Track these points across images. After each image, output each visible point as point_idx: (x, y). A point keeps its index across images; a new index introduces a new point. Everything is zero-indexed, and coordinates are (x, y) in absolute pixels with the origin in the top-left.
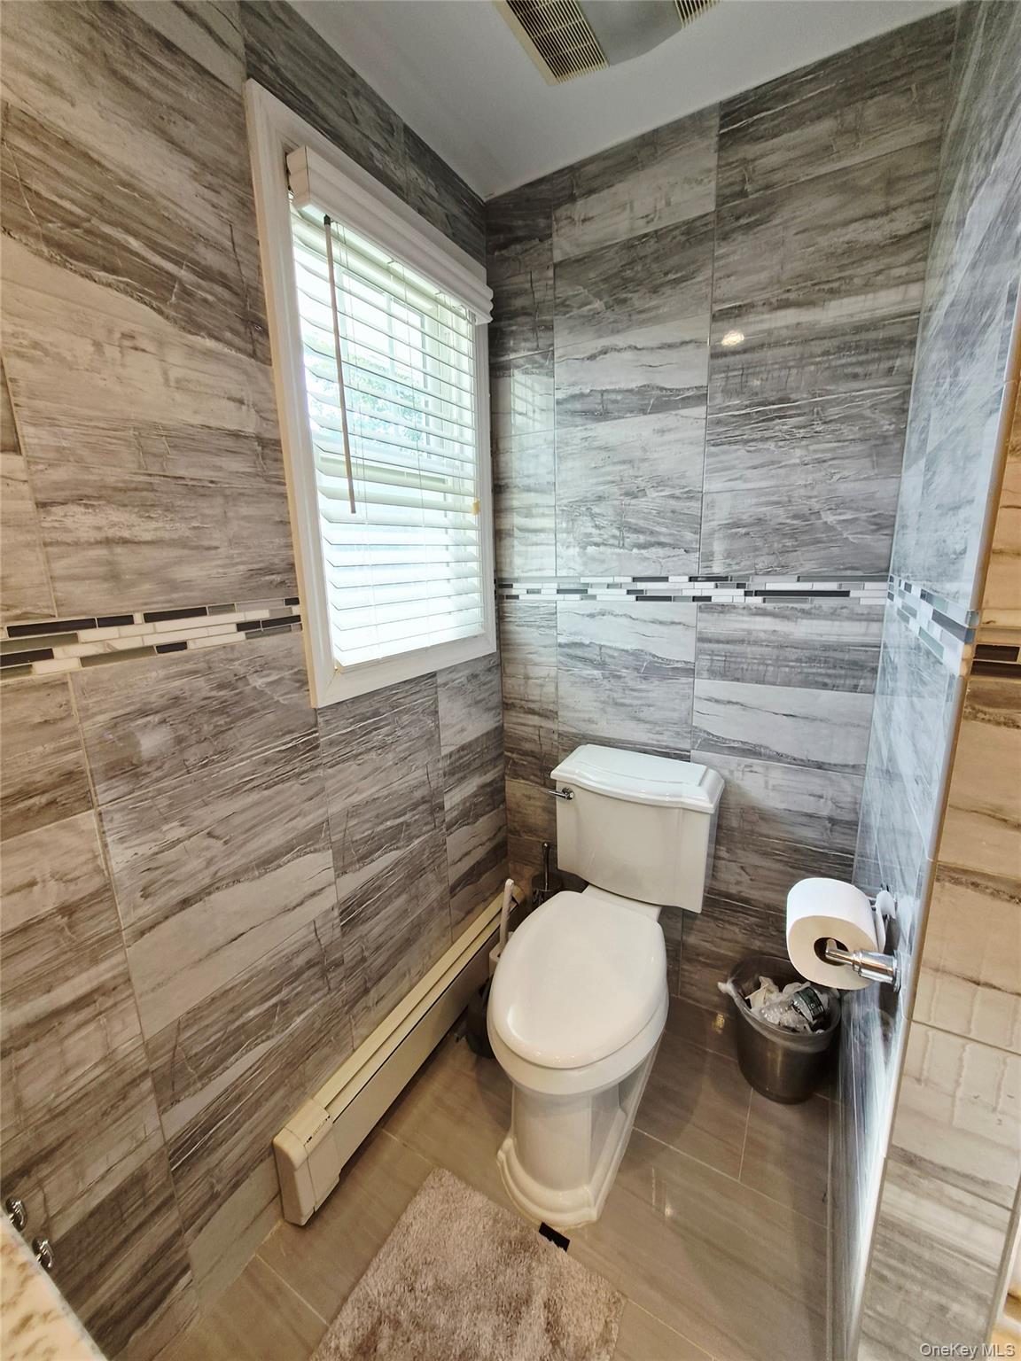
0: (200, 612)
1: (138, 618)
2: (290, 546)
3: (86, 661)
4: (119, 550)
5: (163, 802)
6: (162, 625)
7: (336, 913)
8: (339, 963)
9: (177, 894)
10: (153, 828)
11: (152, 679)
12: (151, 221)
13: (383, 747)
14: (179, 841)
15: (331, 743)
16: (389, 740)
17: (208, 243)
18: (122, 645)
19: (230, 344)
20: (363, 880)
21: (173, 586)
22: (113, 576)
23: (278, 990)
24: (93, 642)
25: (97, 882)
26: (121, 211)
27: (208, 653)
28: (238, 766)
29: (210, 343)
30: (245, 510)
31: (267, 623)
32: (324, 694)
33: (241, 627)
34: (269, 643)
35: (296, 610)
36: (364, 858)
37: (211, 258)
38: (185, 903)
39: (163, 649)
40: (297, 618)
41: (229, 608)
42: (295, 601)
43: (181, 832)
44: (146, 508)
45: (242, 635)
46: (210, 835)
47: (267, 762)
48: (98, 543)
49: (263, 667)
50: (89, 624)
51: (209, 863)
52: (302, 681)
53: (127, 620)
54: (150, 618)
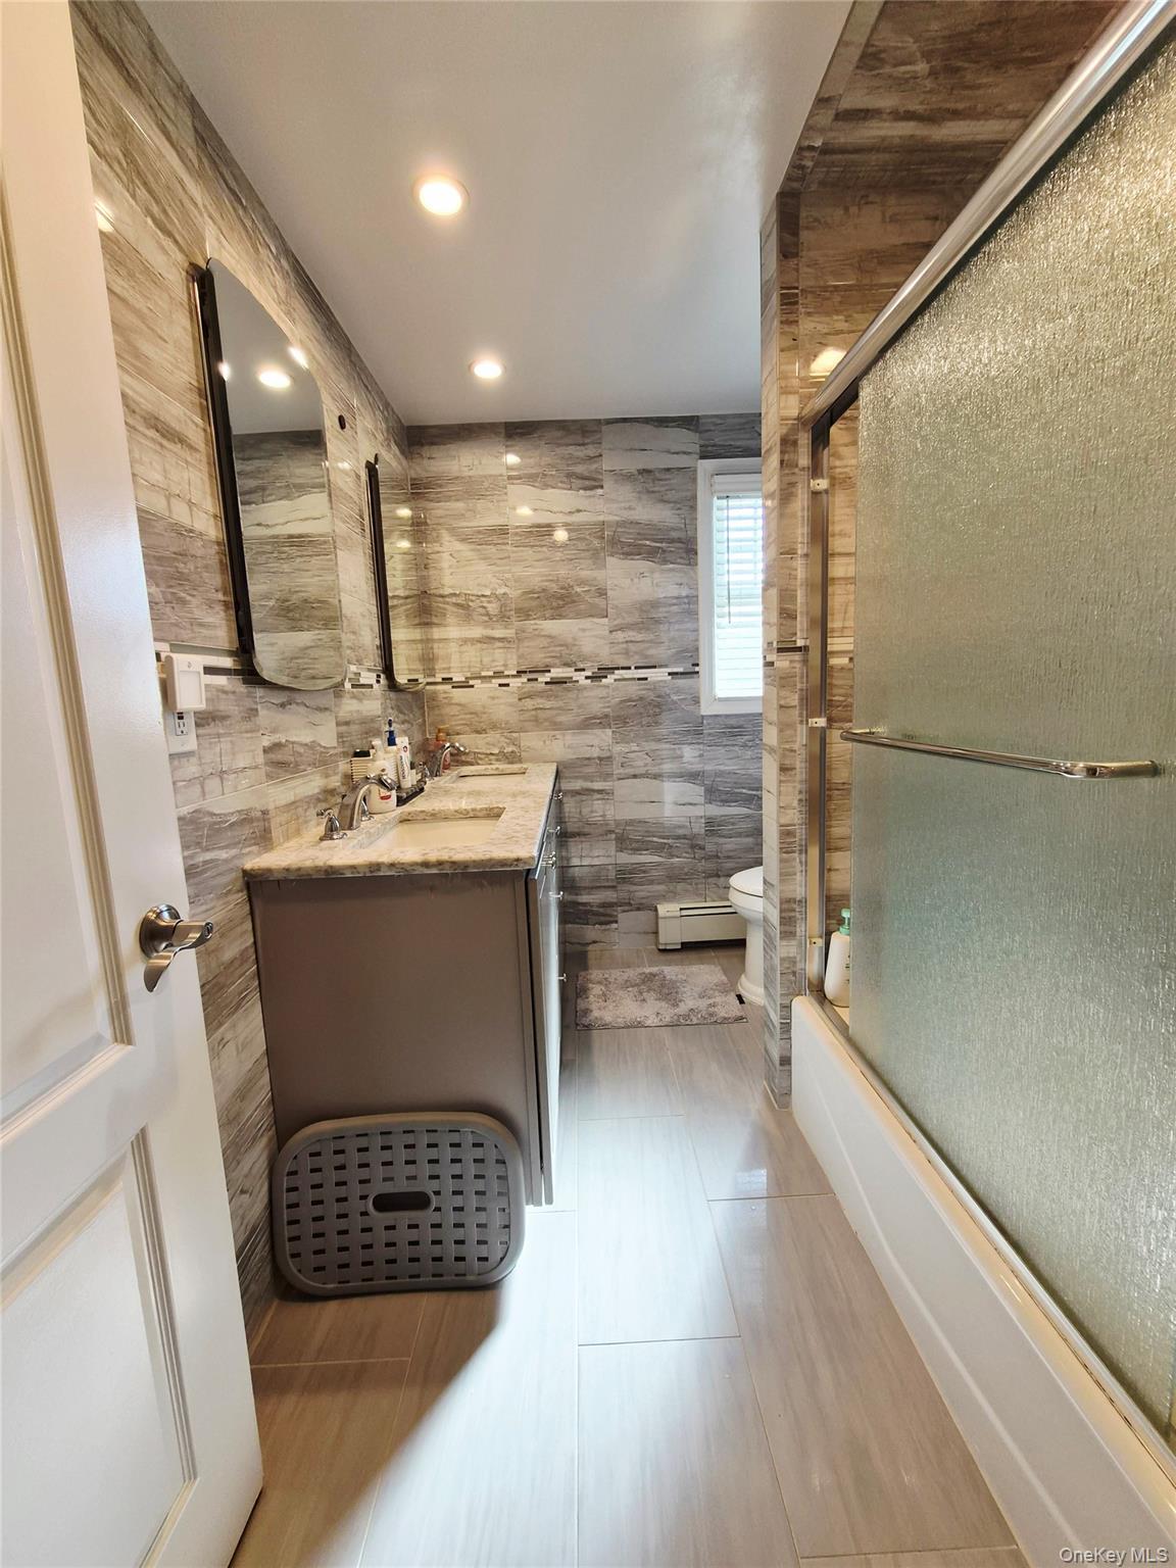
0: (655, 667)
1: (633, 668)
2: (697, 640)
3: (615, 680)
4: (630, 644)
5: (632, 735)
6: (640, 671)
7: (703, 821)
8: (702, 848)
9: (631, 771)
10: (627, 743)
11: (634, 690)
12: (655, 532)
13: (744, 746)
14: (635, 751)
15: (710, 734)
16: (750, 744)
17: (673, 529)
18: (626, 677)
19: (679, 564)
20: (722, 813)
21: (646, 657)
22: (627, 653)
23: (668, 838)
24: (619, 674)
25: (608, 754)
26: (644, 534)
27: (655, 683)
28: (663, 731)
29: (671, 566)
30: (677, 627)
31: (682, 673)
32: (706, 709)
33: (670, 674)
34: (681, 682)
35: (697, 669)
36: (725, 802)
37: (674, 535)
38: (635, 776)
39: (639, 679)
40: (698, 672)
41: (666, 666)
42: (698, 665)
43: (637, 749)
44: (640, 630)
45: (670, 677)
46: (647, 754)
47: (675, 733)
48: (623, 643)
49: (678, 691)
50: (618, 669)
51: (646, 765)
52: (696, 701)
53: (629, 668)
54: (636, 668)
